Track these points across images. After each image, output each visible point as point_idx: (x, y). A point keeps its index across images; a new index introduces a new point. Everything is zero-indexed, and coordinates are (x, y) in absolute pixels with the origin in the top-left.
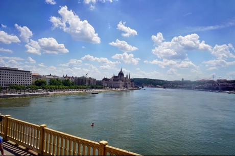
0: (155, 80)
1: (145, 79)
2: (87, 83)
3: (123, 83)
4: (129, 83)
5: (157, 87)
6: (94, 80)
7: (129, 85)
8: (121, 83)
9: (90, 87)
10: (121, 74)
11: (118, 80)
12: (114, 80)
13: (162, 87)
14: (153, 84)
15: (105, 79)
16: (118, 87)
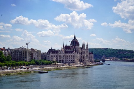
0: (120, 51)
1: (106, 49)
2: (28, 58)
3: (79, 55)
4: (87, 56)
5: (124, 60)
6: (38, 52)
7: (87, 59)
8: (77, 56)
9: (34, 62)
10: (75, 42)
11: (72, 52)
12: (66, 52)
13: (130, 61)
14: (117, 56)
15: (51, 51)
16: (73, 62)
